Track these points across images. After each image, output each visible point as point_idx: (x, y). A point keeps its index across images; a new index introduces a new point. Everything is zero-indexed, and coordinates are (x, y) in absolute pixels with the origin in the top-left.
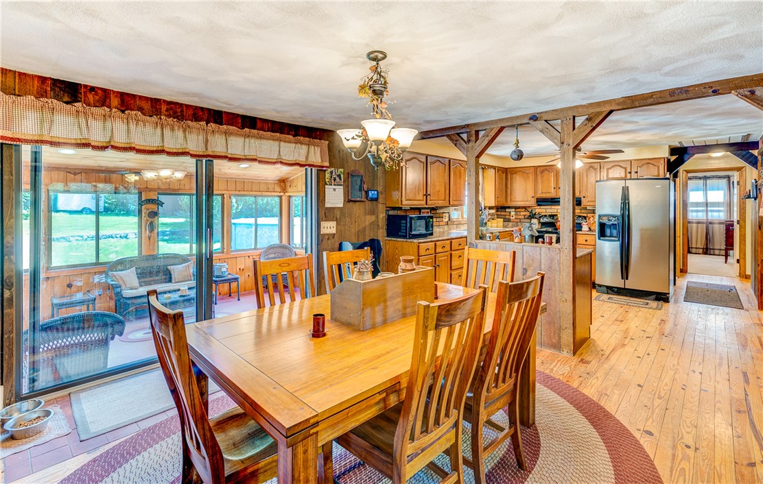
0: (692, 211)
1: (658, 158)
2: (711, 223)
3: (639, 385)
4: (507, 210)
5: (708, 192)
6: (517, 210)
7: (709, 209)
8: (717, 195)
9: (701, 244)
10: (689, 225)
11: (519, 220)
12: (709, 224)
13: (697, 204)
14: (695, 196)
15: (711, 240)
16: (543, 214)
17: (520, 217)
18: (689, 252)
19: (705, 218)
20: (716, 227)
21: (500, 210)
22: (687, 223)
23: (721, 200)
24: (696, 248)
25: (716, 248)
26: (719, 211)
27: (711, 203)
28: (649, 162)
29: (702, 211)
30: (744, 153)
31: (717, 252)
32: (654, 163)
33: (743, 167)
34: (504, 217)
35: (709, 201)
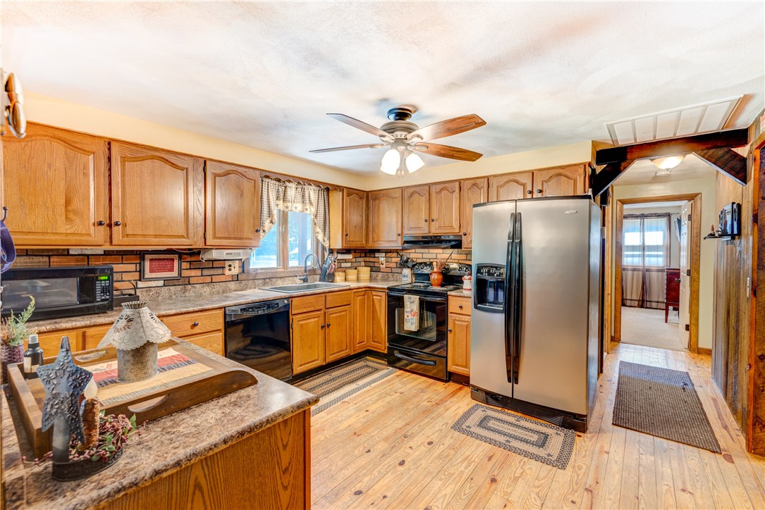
0: (628, 256)
1: (575, 165)
2: (648, 270)
4: (377, 255)
5: (646, 233)
6: (389, 255)
7: (646, 253)
8: (656, 236)
9: (637, 295)
10: (624, 272)
11: (389, 270)
12: (646, 271)
13: (633, 248)
14: (631, 238)
15: (648, 290)
16: (419, 261)
17: (391, 265)
18: (624, 305)
19: (641, 264)
20: (654, 275)
21: (368, 255)
22: (620, 270)
23: (660, 242)
24: (631, 300)
25: (653, 300)
26: (657, 256)
27: (648, 246)
28: (559, 173)
29: (639, 256)
30: (720, 152)
31: (654, 305)
32: (569, 174)
33: (696, 195)
34: (372, 264)
35: (646, 244)
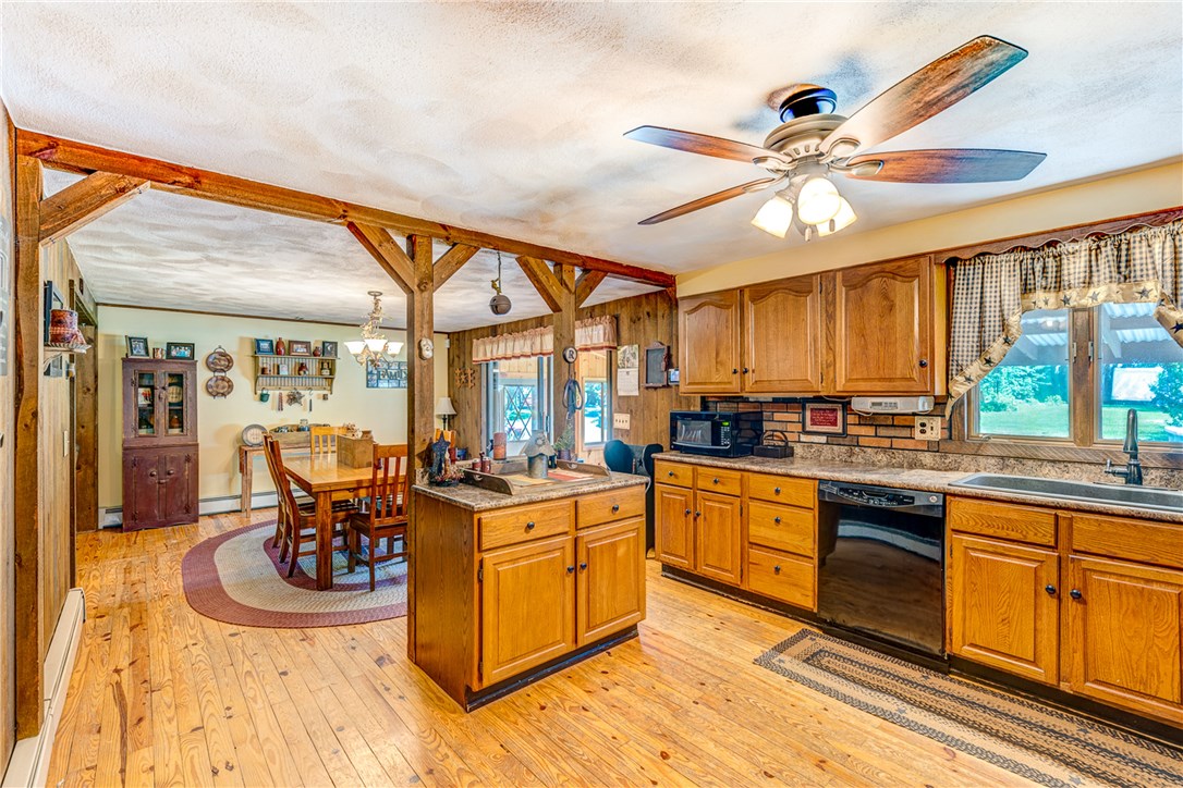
3: (285, 673)
